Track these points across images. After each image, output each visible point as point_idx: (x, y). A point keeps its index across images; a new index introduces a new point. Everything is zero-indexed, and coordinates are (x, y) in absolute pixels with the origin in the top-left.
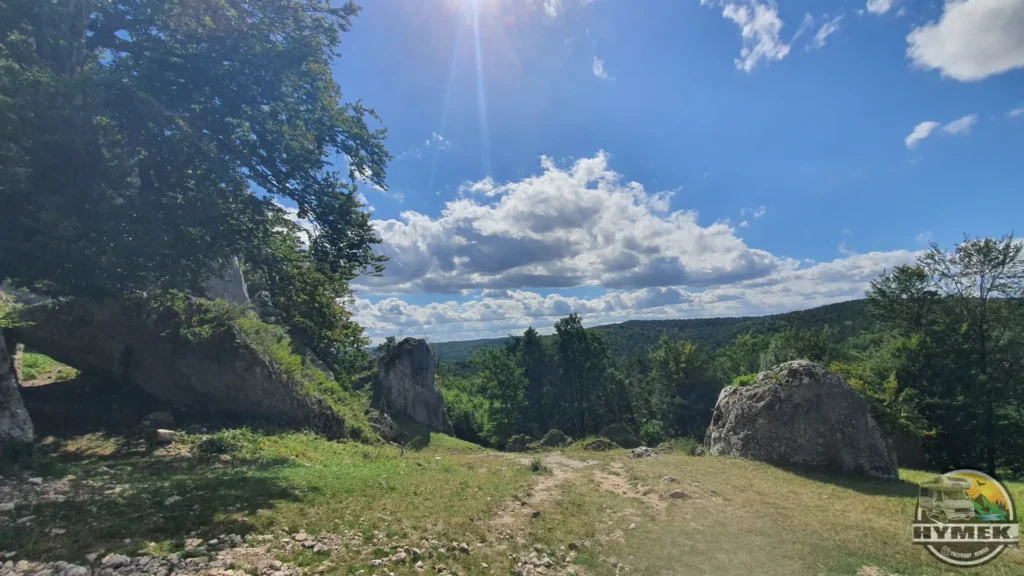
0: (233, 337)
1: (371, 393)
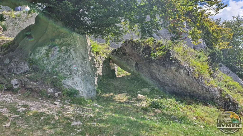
0: (170, 55)
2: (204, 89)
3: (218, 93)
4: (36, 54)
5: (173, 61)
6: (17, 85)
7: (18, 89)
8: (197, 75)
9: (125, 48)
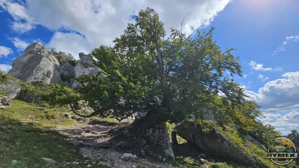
0: (215, 132)
2: (243, 156)
5: (218, 136)
7: (145, 155)
8: (235, 146)
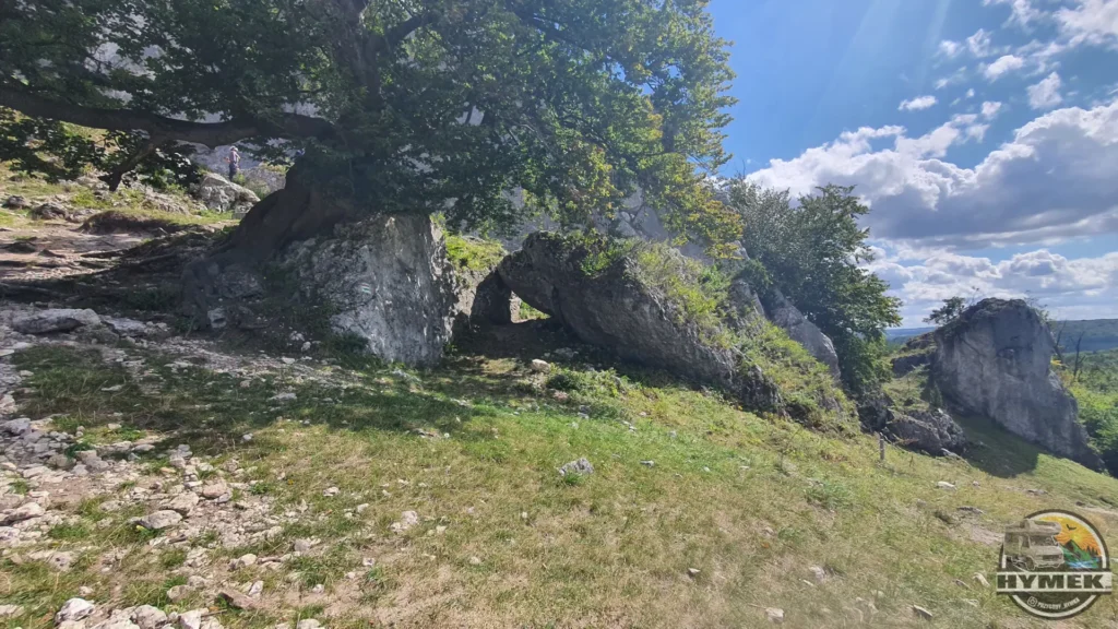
1: (925, 379)
2: (697, 353)
3: (731, 364)
4: (286, 256)
5: (628, 286)
6: (221, 320)
7: (222, 330)
8: (682, 319)
9: (529, 251)
